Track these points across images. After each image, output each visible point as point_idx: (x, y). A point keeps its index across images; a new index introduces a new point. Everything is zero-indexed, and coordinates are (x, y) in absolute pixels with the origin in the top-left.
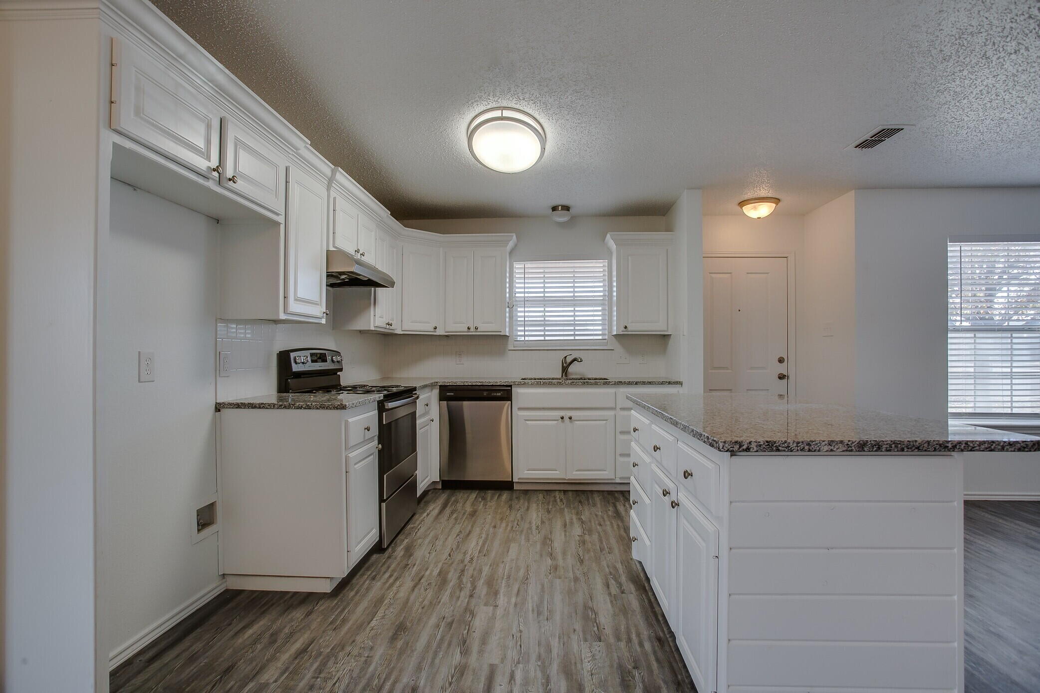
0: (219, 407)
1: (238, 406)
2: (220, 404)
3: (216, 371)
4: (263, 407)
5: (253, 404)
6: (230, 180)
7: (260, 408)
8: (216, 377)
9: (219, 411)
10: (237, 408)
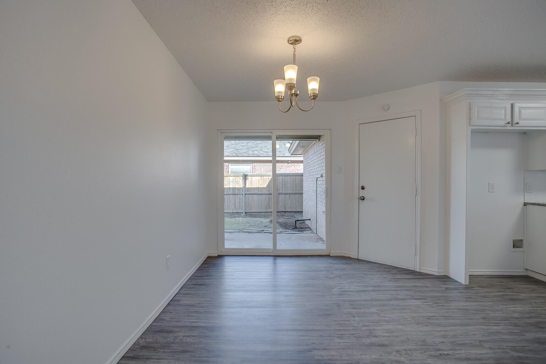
0: (525, 204)
1: (533, 204)
2: (526, 203)
3: (524, 190)
4: (544, 206)
5: (539, 204)
6: (516, 123)
7: (542, 206)
8: (524, 192)
9: (526, 205)
10: (533, 205)
